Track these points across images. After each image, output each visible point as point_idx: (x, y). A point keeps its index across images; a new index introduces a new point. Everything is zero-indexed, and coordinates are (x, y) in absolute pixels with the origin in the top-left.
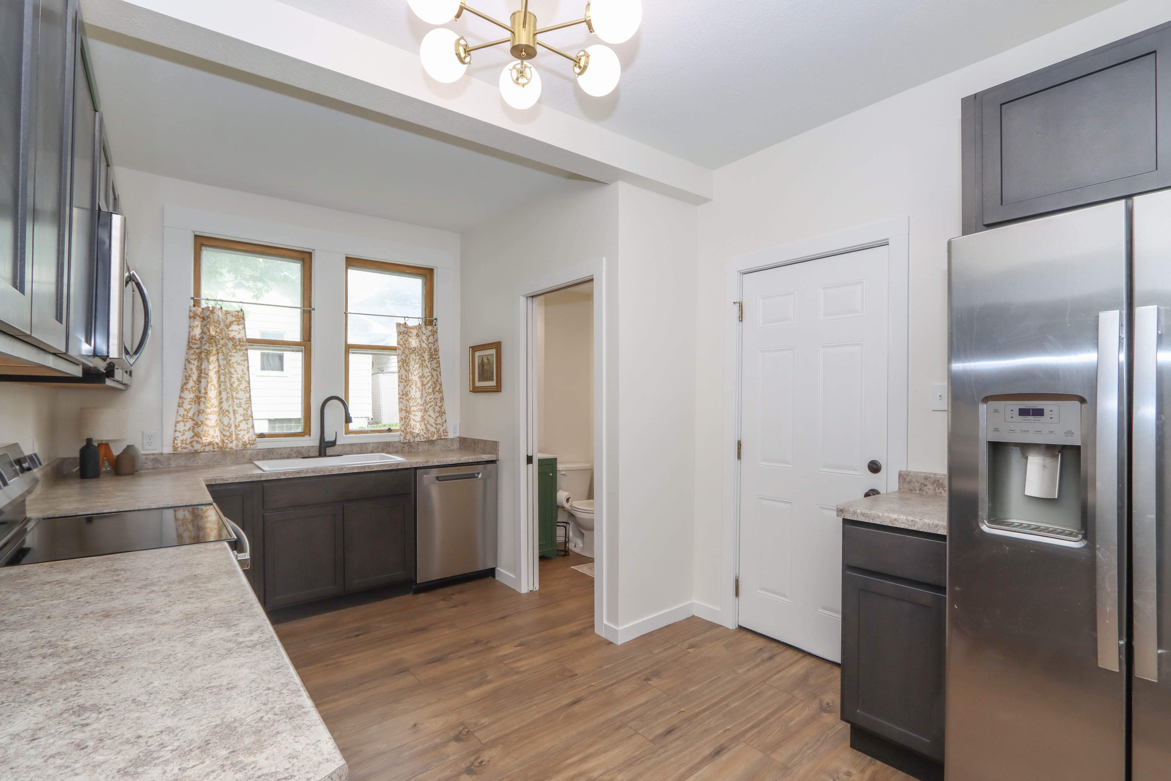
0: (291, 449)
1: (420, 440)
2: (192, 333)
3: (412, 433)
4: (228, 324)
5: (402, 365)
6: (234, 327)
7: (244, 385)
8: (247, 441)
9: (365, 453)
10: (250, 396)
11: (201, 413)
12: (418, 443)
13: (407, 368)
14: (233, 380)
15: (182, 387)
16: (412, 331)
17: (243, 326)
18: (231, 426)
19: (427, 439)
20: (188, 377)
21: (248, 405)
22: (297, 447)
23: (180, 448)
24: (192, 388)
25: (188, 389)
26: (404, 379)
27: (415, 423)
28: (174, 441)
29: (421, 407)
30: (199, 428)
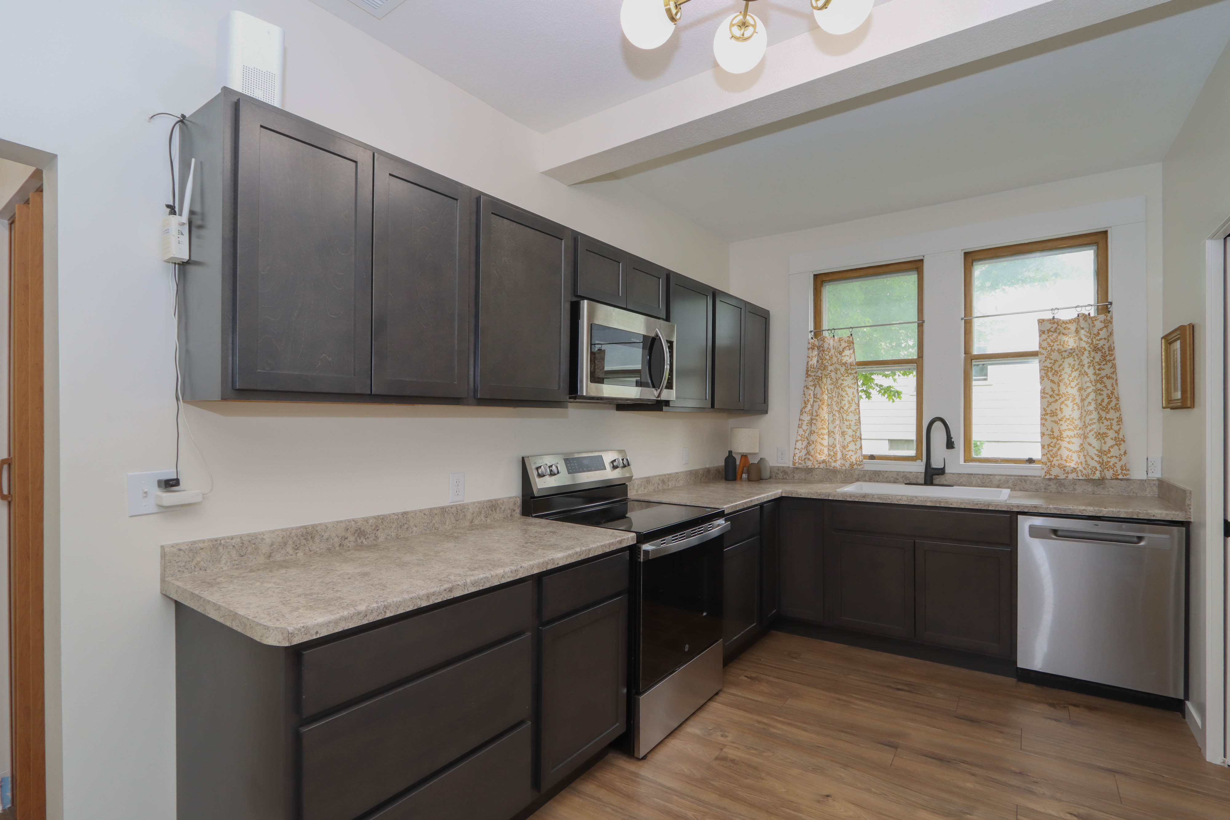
0: (898, 473)
1: (1077, 478)
2: (810, 363)
3: (1062, 468)
4: (841, 350)
5: (1044, 375)
6: (847, 352)
7: (854, 406)
8: (854, 462)
9: (988, 487)
10: (860, 417)
11: (812, 434)
12: (1075, 482)
13: (1056, 379)
14: (843, 403)
15: (801, 411)
16: (1069, 326)
17: (853, 350)
18: (836, 446)
19: (1086, 477)
20: (807, 402)
21: (857, 426)
22: (904, 472)
23: (797, 463)
24: (809, 411)
25: (807, 412)
26: (1047, 394)
27: (1070, 454)
28: (794, 457)
29: (1080, 432)
30: (811, 446)
